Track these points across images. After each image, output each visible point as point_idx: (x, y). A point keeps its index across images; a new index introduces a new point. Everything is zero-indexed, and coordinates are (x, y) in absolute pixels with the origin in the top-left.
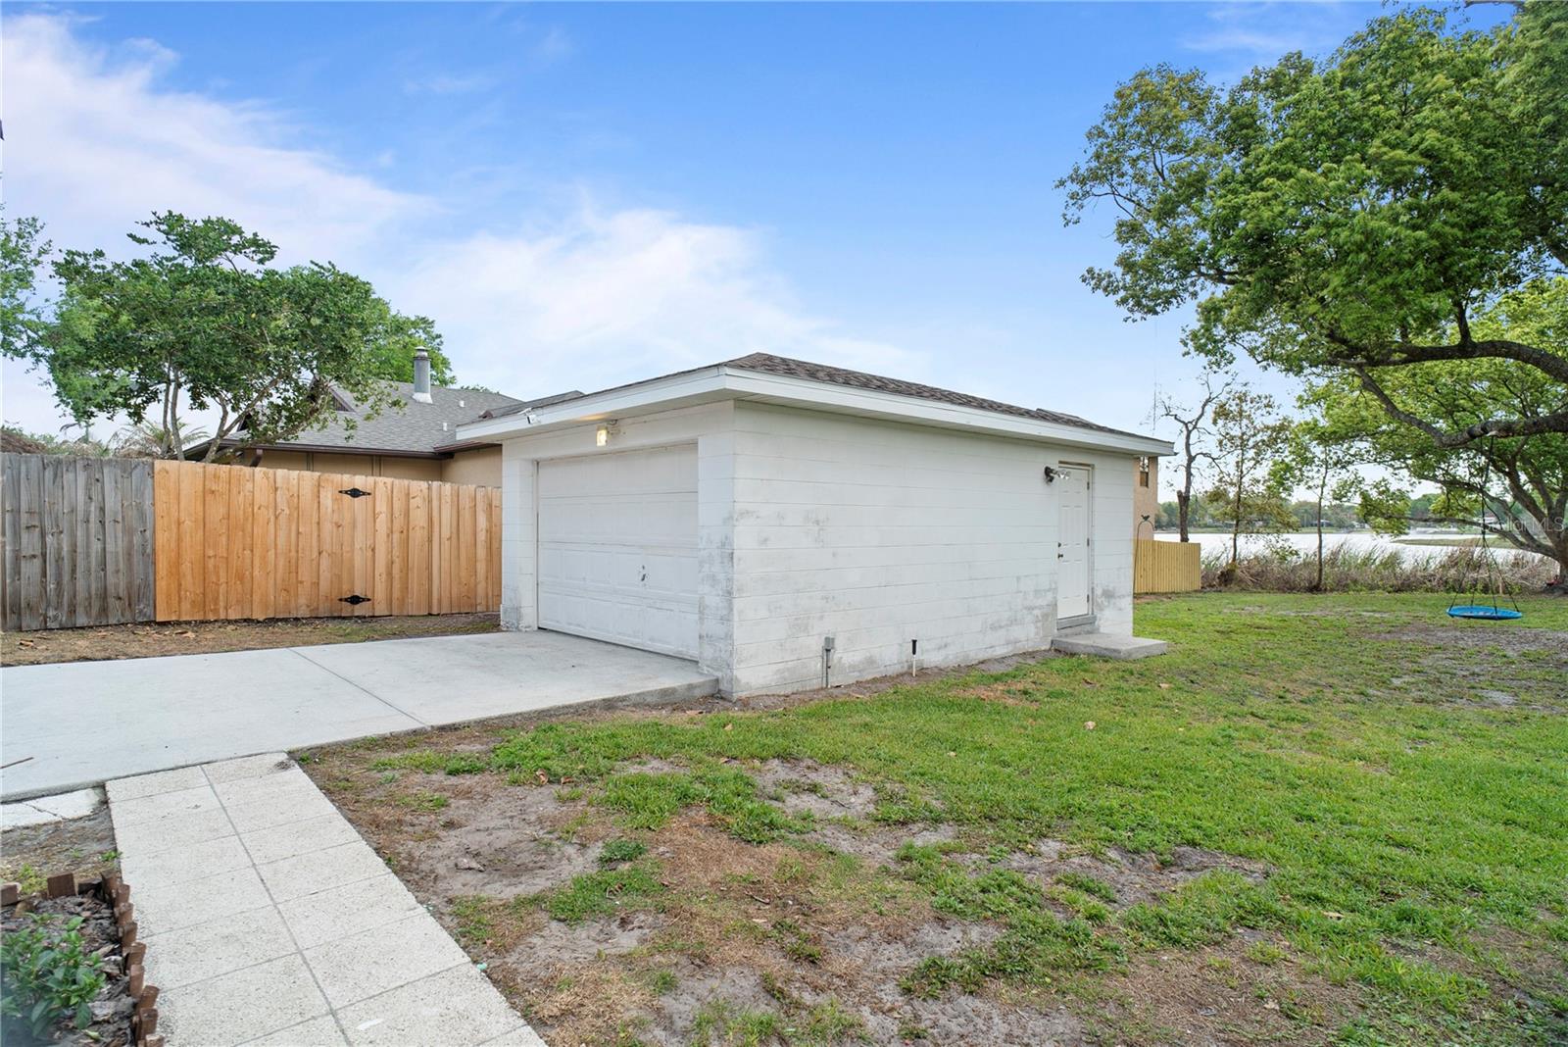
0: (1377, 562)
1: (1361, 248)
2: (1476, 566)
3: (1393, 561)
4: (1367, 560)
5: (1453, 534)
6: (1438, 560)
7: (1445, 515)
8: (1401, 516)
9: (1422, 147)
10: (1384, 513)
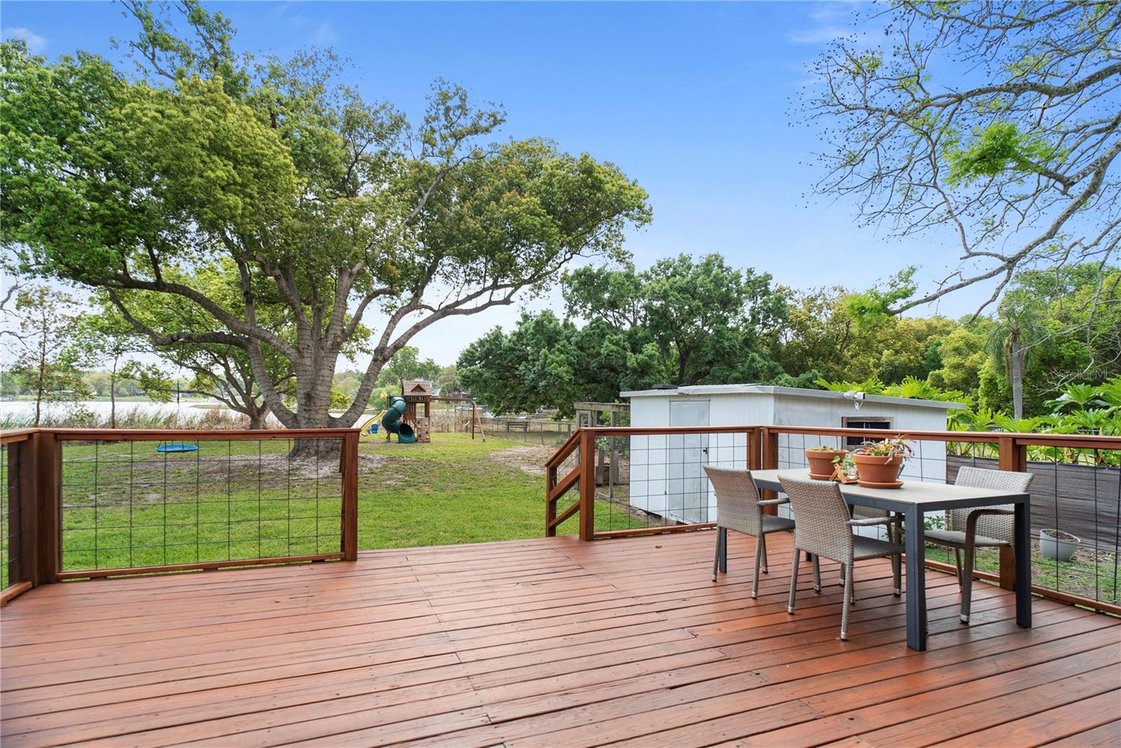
0: (162, 421)
1: (52, 202)
2: (219, 421)
3: (170, 419)
4: (156, 420)
5: (203, 401)
6: (199, 419)
7: (197, 390)
8: (168, 389)
9: (104, 150)
10: (154, 387)
